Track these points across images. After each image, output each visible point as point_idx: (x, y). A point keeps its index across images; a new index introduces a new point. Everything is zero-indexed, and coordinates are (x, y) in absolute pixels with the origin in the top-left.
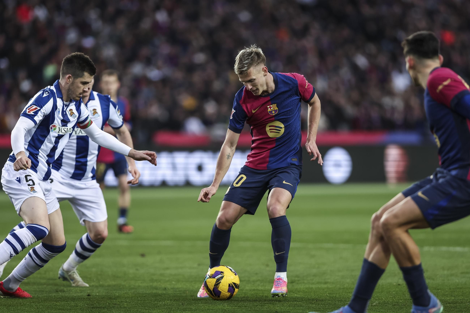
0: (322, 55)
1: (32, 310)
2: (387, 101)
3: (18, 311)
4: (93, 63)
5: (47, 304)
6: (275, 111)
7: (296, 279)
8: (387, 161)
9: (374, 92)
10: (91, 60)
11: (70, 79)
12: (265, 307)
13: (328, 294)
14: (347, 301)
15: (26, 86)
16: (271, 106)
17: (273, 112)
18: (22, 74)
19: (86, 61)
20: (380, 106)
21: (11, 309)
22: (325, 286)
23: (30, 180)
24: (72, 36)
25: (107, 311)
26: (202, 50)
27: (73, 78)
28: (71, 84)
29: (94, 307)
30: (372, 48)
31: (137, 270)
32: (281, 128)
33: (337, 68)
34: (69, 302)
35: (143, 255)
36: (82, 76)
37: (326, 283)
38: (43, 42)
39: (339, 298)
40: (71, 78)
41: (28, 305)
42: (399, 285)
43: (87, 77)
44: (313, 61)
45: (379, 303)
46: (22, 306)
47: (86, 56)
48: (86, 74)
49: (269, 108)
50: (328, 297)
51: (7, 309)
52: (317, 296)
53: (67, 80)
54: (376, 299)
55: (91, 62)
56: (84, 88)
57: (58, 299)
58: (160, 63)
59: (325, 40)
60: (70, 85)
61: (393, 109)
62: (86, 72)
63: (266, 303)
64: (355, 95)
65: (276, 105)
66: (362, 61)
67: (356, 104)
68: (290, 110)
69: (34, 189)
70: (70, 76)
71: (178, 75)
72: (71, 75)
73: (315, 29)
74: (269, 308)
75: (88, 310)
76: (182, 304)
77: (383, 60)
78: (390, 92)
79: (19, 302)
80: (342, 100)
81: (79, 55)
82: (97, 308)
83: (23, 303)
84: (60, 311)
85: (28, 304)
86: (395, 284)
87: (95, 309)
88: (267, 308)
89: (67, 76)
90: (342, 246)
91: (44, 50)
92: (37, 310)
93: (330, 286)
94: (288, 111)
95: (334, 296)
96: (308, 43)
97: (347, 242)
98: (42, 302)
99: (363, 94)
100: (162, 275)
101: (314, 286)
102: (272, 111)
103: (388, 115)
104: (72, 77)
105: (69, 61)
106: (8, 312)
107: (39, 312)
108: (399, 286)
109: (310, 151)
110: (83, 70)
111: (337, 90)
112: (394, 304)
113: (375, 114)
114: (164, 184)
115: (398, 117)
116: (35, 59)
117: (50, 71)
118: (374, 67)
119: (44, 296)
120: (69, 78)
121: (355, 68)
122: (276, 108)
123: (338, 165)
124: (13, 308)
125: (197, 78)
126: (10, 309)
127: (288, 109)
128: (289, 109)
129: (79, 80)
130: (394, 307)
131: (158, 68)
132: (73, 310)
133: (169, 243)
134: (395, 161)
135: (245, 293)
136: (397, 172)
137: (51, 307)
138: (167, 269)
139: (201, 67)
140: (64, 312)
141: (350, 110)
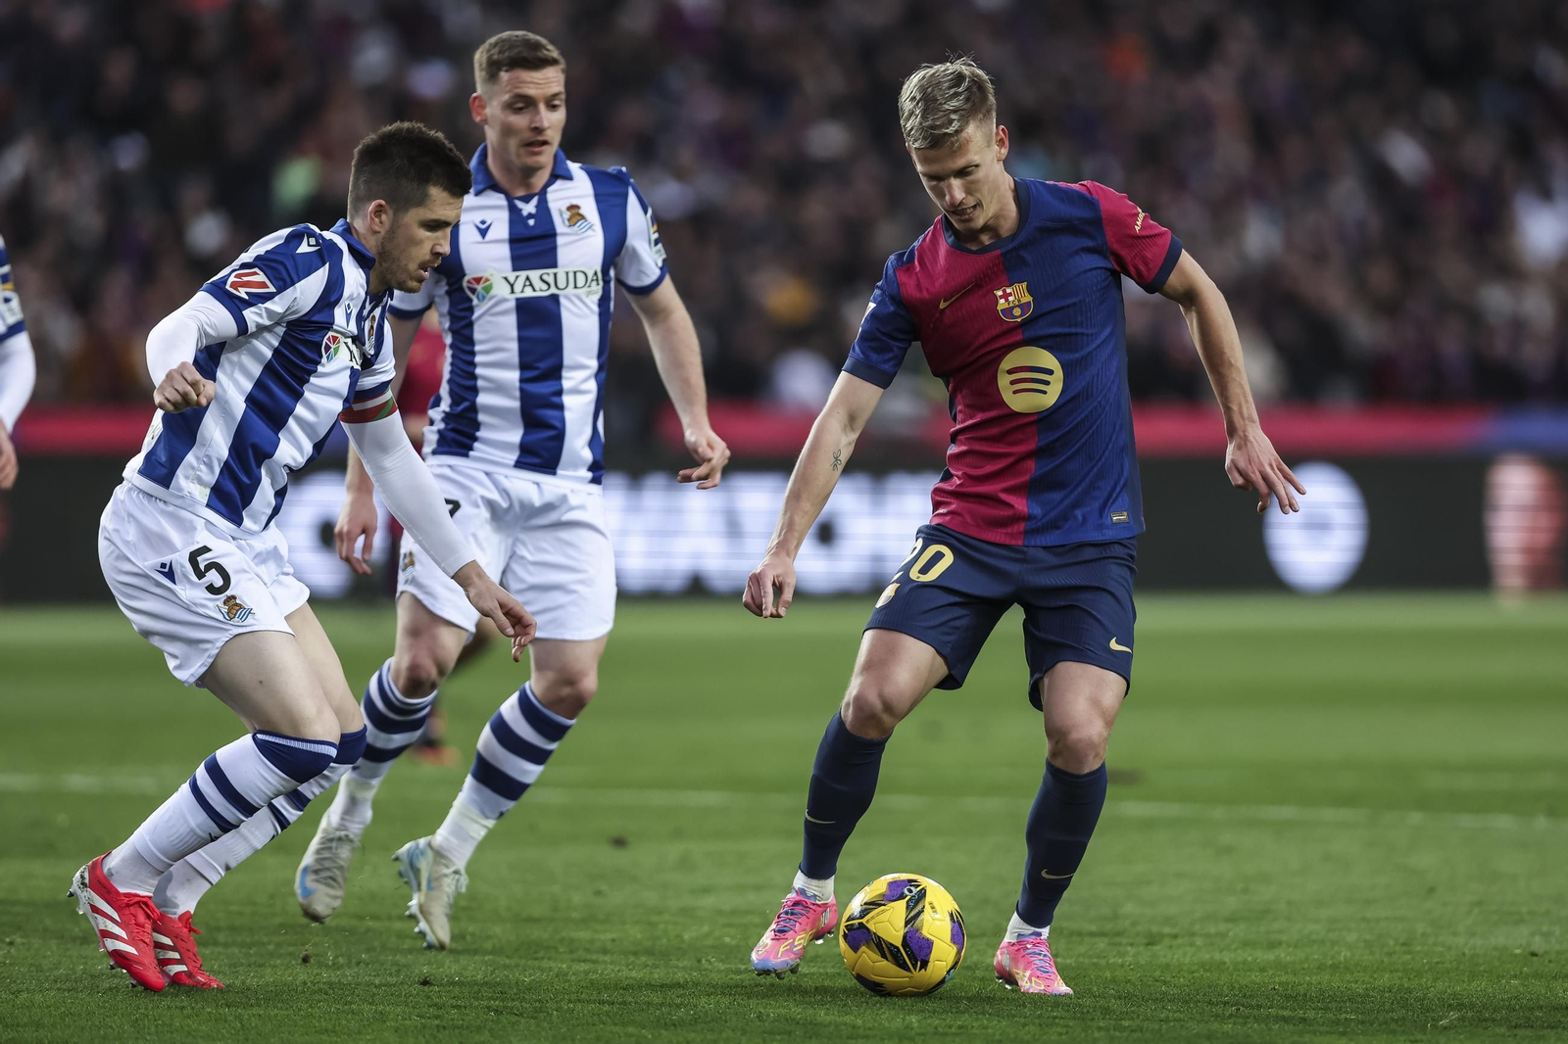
0: (1263, 133)
1: (224, 1031)
2: (1496, 298)
3: (175, 1035)
4: (458, 153)
5: (276, 1011)
6: (1024, 307)
7: (1167, 930)
8: (1496, 508)
9: (1451, 269)
10: (451, 146)
11: (384, 217)
12: (1054, 1029)
13: (1280, 984)
14: (1346, 1012)
15: (207, 232)
16: (1009, 290)
17: (1017, 312)
18: (193, 192)
19: (433, 148)
20: (1474, 318)
21: (149, 1028)
22: (1270, 956)
23: (209, 567)
24: (373, 57)
25: (491, 1039)
26: (836, 109)
27: (390, 212)
28: (388, 231)
29: (444, 1023)
30: (1442, 108)
31: (598, 893)
32: (1051, 372)
33: (1318, 179)
34: (354, 1007)
35: (619, 842)
36: (422, 200)
37: (1272, 945)
38: (269, 76)
39: (1318, 1002)
40: (385, 213)
41: (209, 1013)
42: (1534, 954)
43: (442, 205)
44: (1232, 152)
45: (1462, 1019)
46: (189, 1017)
47: (432, 133)
48: (436, 192)
49: (1001, 297)
50: (1281, 996)
51: (135, 1027)
52: (1241, 991)
53: (372, 219)
54: (1450, 1005)
55: (451, 150)
56: (433, 246)
57: (317, 997)
58: (686, 155)
59: (1278, 76)
60: (384, 238)
61: (1518, 326)
62: (435, 185)
63: (1055, 1018)
64: (1381, 276)
65: (1025, 285)
66: (1406, 155)
67: (1386, 308)
68: (1075, 304)
69: (238, 601)
70: (380, 205)
71: (750, 199)
72: (383, 202)
73: (1242, 40)
74: (1067, 1033)
75: (424, 1036)
76: (758, 1017)
77: (1481, 152)
78: (1508, 269)
79: (178, 1004)
80: (1333, 294)
81: (408, 129)
82: (455, 1027)
83: (193, 1008)
84: (324, 1037)
85: (209, 1010)
86: (1518, 951)
87: (447, 1032)
88: (1061, 1034)
89: (372, 206)
90: (1328, 814)
91: (273, 106)
92: (241, 1032)
93: (1283, 954)
94: (1068, 306)
95: (1302, 992)
96: (1217, 88)
97: (1348, 800)
98: (259, 1006)
99: (1409, 275)
100: (685, 911)
101: (1227, 957)
102: (1013, 308)
103: (1500, 347)
104: (387, 207)
105: (374, 155)
106: (137, 1038)
107: (247, 1040)
108: (1535, 958)
109: (1240, 481)
110: (424, 178)
111: (1319, 257)
112: (1513, 1024)
113: (1451, 344)
114: (697, 589)
115: (1535, 356)
116: (241, 136)
117: (297, 180)
118: (1449, 175)
119: (267, 984)
120: (379, 211)
121: (1381, 179)
122: (1028, 298)
123: (1318, 526)
124: (156, 1026)
125: (818, 210)
126: (144, 1029)
127: (1069, 301)
128: (1074, 300)
129: (413, 216)
130: (1516, 1035)
131: (680, 175)
132: (369, 1034)
133: (712, 798)
134: (1523, 509)
135: (982, 979)
136: (1528, 550)
137: (291, 1023)
138: (706, 890)
139: (835, 170)
140: (336, 1042)
141: (1363, 331)
